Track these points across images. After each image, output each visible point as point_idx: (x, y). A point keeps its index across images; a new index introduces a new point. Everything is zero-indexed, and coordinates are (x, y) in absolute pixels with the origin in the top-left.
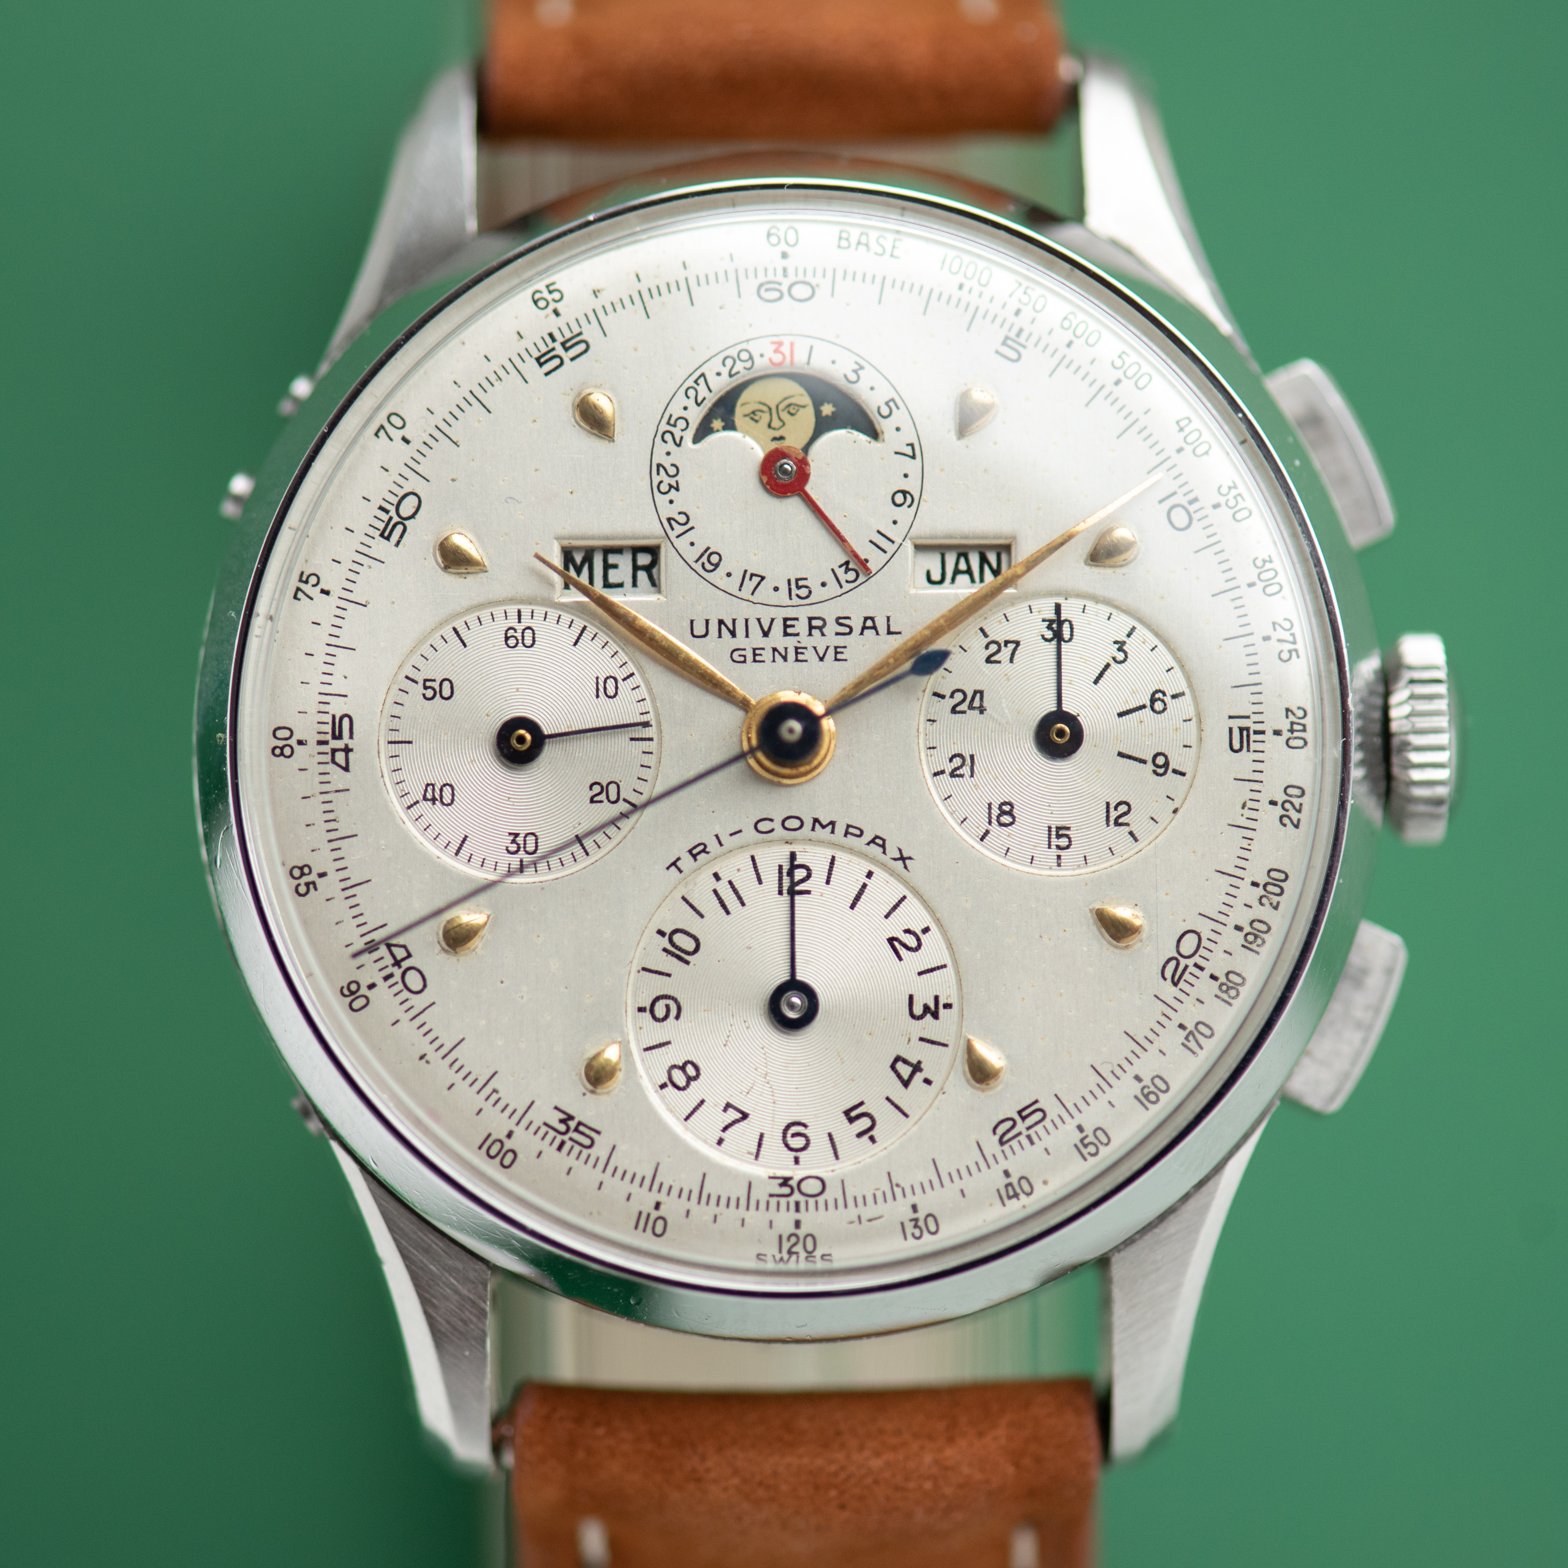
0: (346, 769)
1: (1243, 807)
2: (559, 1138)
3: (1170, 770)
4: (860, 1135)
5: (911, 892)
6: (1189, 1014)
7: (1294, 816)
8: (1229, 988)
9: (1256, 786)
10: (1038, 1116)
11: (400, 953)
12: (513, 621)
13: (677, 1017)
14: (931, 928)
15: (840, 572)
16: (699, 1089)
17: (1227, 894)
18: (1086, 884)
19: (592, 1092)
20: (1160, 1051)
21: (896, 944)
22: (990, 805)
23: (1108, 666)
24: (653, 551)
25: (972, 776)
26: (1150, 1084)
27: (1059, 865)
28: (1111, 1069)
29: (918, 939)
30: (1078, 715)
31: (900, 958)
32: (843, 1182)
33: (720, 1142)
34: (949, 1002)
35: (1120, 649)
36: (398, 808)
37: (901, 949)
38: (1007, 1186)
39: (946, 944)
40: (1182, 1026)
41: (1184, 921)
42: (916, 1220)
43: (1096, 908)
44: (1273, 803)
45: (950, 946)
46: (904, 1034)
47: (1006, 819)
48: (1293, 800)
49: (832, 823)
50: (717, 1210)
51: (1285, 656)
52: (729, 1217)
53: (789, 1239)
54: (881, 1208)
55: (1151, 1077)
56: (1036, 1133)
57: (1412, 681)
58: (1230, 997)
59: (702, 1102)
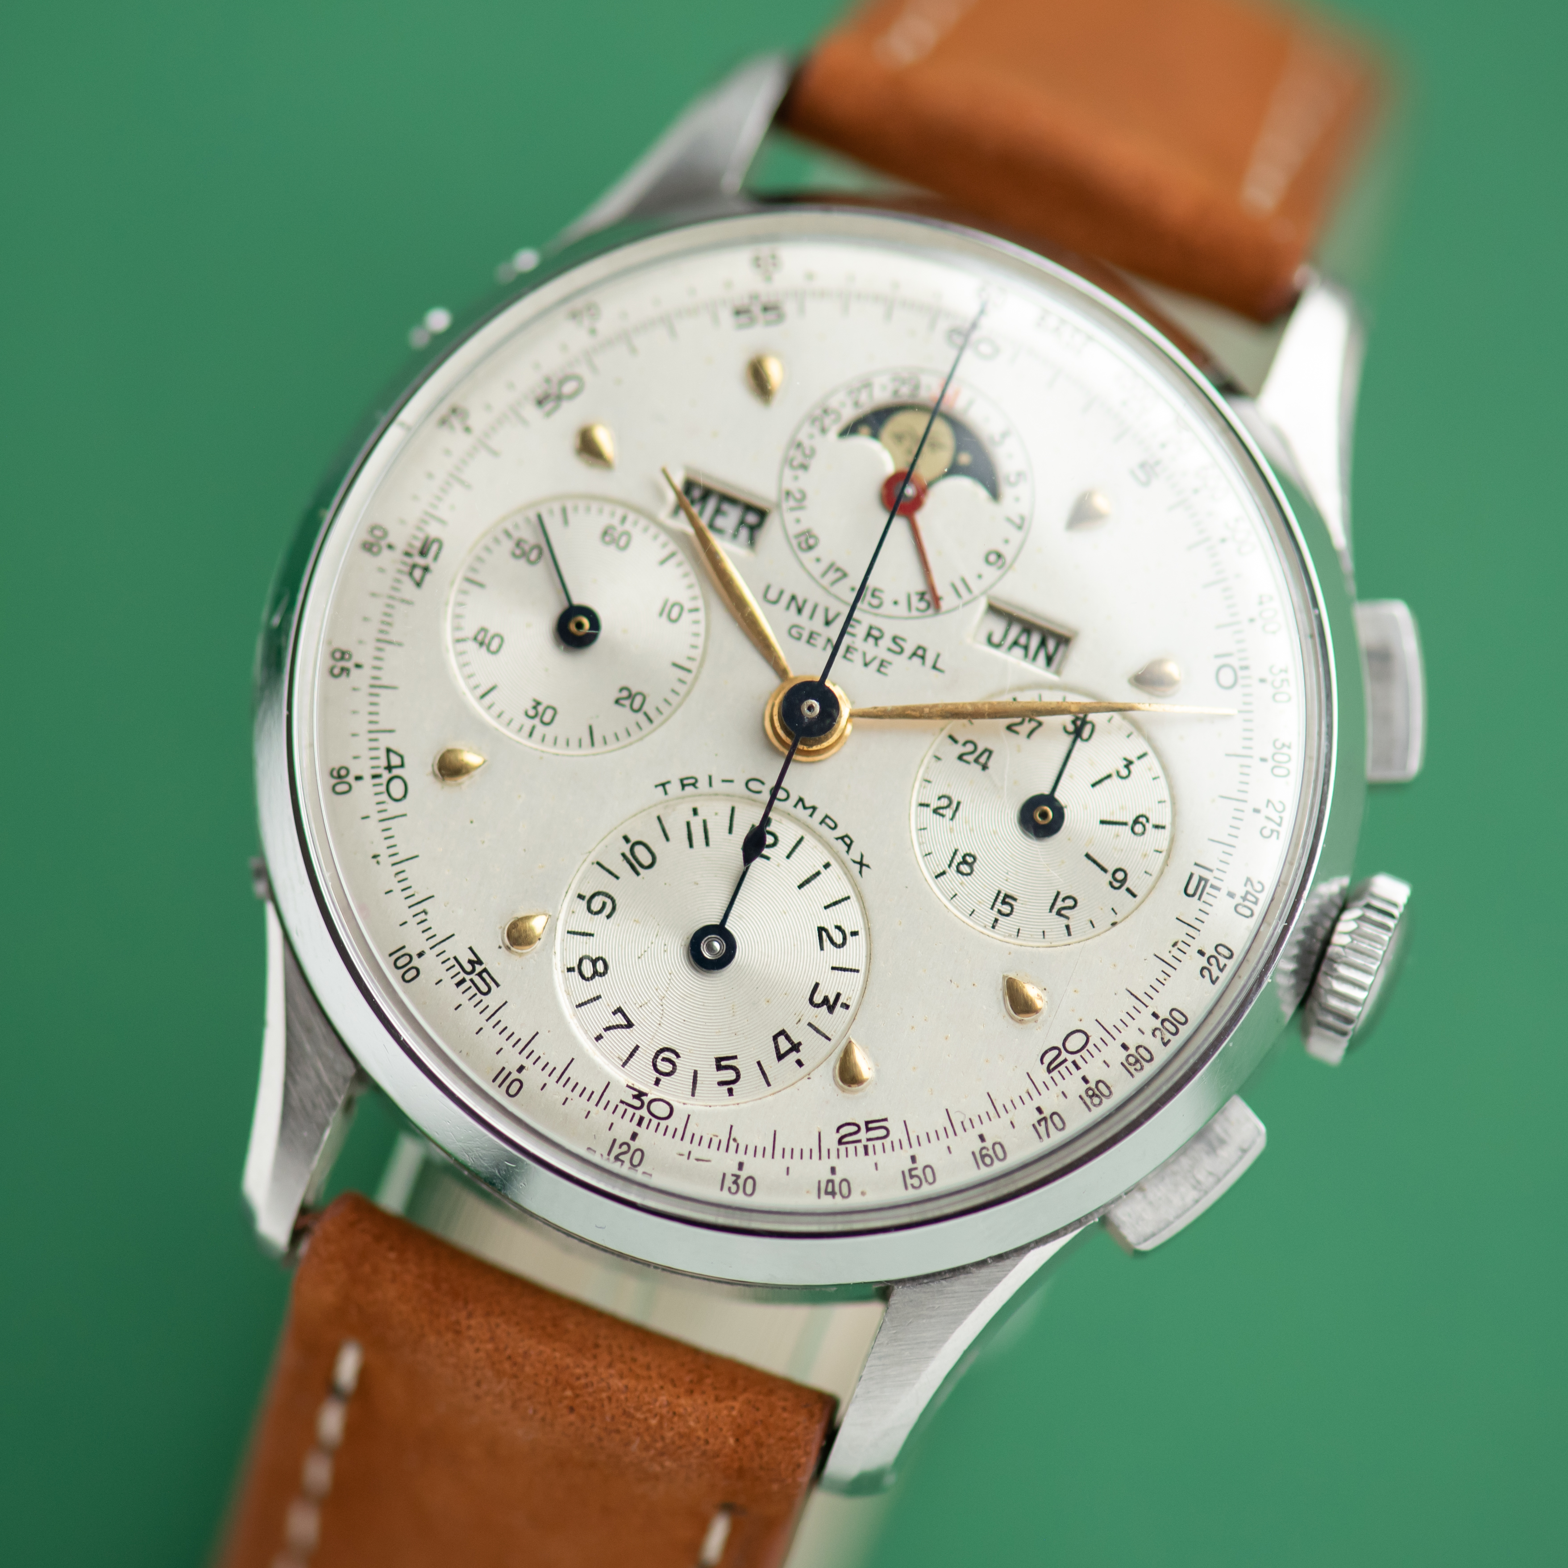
0: (418, 584)
1: (1175, 945)
2: (462, 975)
3: (1124, 888)
4: (721, 1083)
5: (856, 896)
6: (1050, 1102)
7: (1215, 972)
8: (1094, 1095)
9: (1192, 932)
10: (883, 1132)
11: (395, 760)
12: (616, 521)
13: (608, 917)
14: (860, 933)
15: (915, 599)
16: (600, 985)
17: (1127, 1013)
18: (1010, 953)
19: (508, 948)
20: (1012, 1123)
21: (824, 934)
22: (956, 851)
23: (1109, 776)
24: (762, 514)
25: (952, 819)
26: (990, 1147)
27: (993, 927)
28: (962, 1120)
29: (845, 938)
30: (1066, 807)
31: (822, 948)
32: (689, 1116)
33: (599, 1038)
34: (848, 1003)
35: (1127, 766)
36: (448, 636)
37: (826, 941)
38: (828, 1181)
39: (867, 952)
40: (1039, 1110)
41: (1081, 1020)
42: (738, 1177)
43: (1010, 977)
44: (1201, 953)
45: (869, 956)
46: (797, 1014)
47: (965, 868)
48: (1220, 958)
49: (814, 808)
50: (570, 1095)
51: (1267, 832)
52: (579, 1104)
53: (620, 1146)
54: (712, 1153)
55: (994, 1142)
56: (874, 1146)
57: (1369, 906)
58: (1092, 1102)
59: (599, 997)
